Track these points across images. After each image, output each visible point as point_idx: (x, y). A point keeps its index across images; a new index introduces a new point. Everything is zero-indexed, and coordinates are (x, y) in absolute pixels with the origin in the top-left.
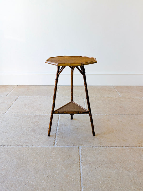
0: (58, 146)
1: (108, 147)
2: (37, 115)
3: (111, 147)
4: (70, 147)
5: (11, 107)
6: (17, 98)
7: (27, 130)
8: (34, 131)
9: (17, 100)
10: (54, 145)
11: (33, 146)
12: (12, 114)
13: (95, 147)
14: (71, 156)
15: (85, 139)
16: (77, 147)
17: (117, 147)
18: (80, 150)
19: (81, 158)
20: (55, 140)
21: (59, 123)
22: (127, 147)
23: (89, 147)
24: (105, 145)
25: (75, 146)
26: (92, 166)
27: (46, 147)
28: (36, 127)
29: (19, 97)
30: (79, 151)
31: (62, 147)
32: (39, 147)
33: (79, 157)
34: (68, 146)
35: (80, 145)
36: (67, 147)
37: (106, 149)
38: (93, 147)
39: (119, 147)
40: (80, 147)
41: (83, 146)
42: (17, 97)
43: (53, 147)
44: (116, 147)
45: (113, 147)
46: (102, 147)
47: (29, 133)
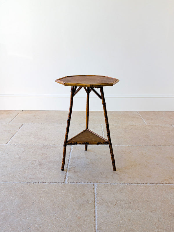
0: (69, 183)
1: (129, 184)
2: (45, 146)
3: (133, 184)
4: (84, 184)
5: (14, 136)
6: (22, 126)
7: (32, 163)
8: (41, 164)
9: (21, 128)
10: (64, 181)
11: (40, 183)
12: (15, 145)
13: (114, 184)
14: (84, 195)
15: (102, 175)
16: (92, 183)
17: (140, 184)
18: (96, 188)
19: (96, 197)
20: (66, 176)
21: (71, 156)
22: (152, 184)
23: (106, 184)
24: (125, 182)
25: (89, 183)
26: (109, 206)
27: (55, 183)
28: (44, 160)
29: (24, 125)
30: (94, 189)
31: (74, 183)
32: (46, 183)
33: (93, 196)
34: (81, 183)
35: (95, 182)
36: (79, 183)
37: (126, 186)
38: (111, 184)
39: (143, 184)
40: (96, 184)
41: (99, 183)
42: (22, 124)
43: (63, 183)
44: (138, 184)
45: (135, 184)
46: (121, 184)
47: (35, 168)
